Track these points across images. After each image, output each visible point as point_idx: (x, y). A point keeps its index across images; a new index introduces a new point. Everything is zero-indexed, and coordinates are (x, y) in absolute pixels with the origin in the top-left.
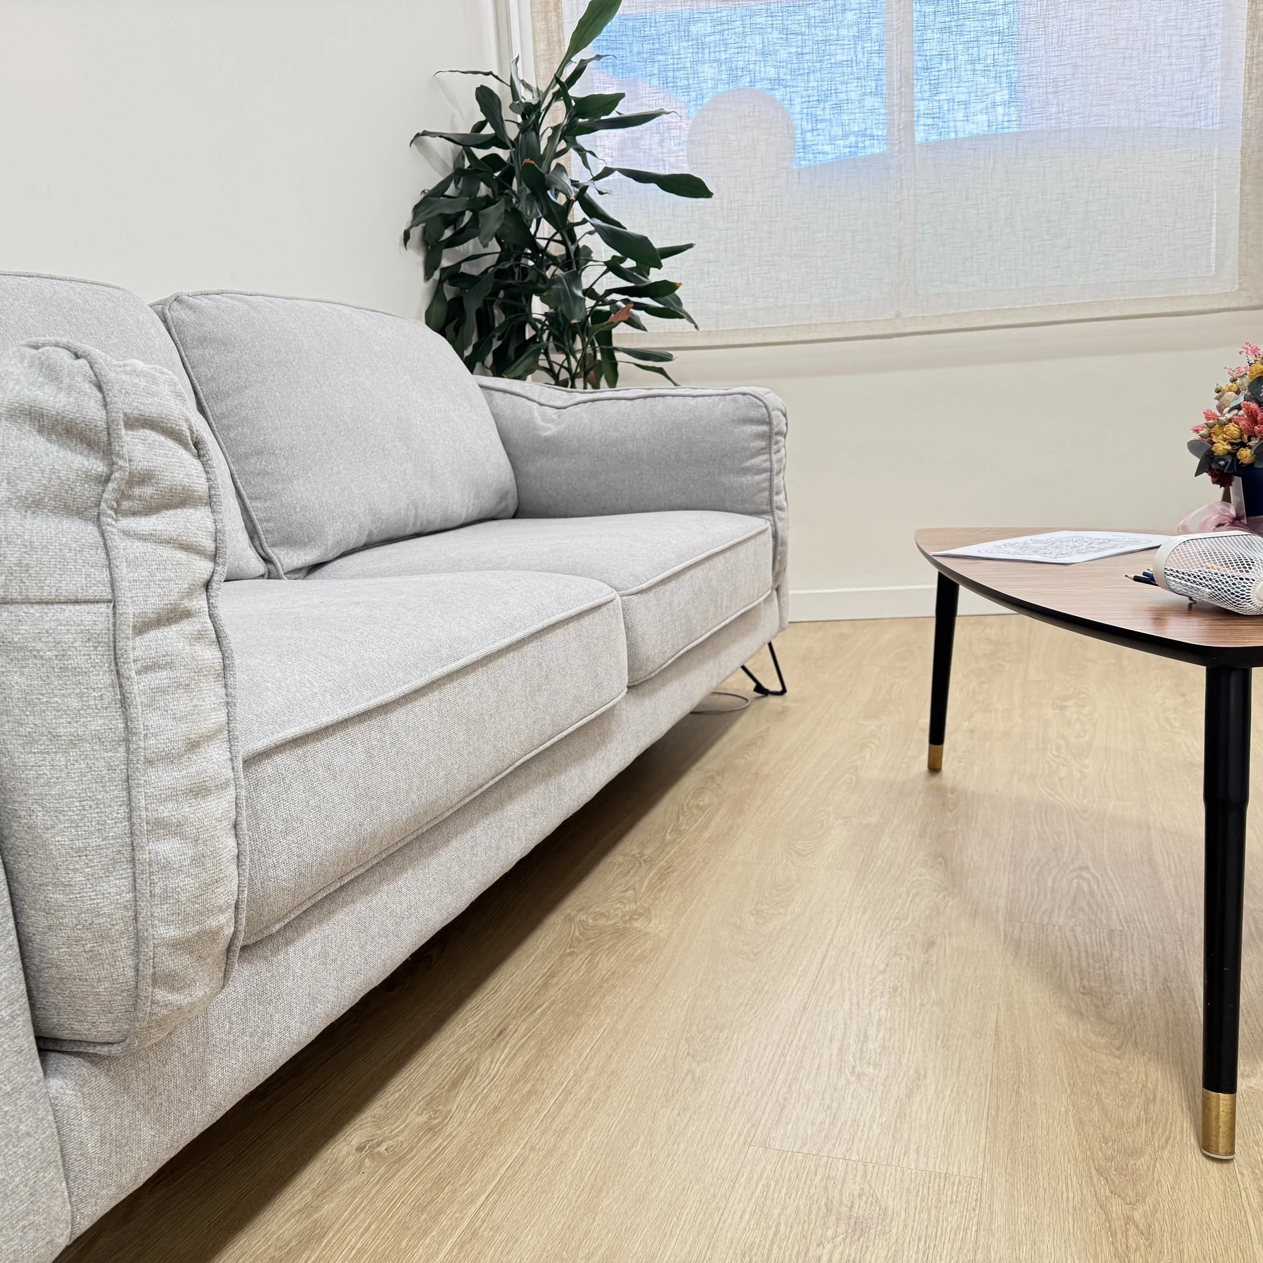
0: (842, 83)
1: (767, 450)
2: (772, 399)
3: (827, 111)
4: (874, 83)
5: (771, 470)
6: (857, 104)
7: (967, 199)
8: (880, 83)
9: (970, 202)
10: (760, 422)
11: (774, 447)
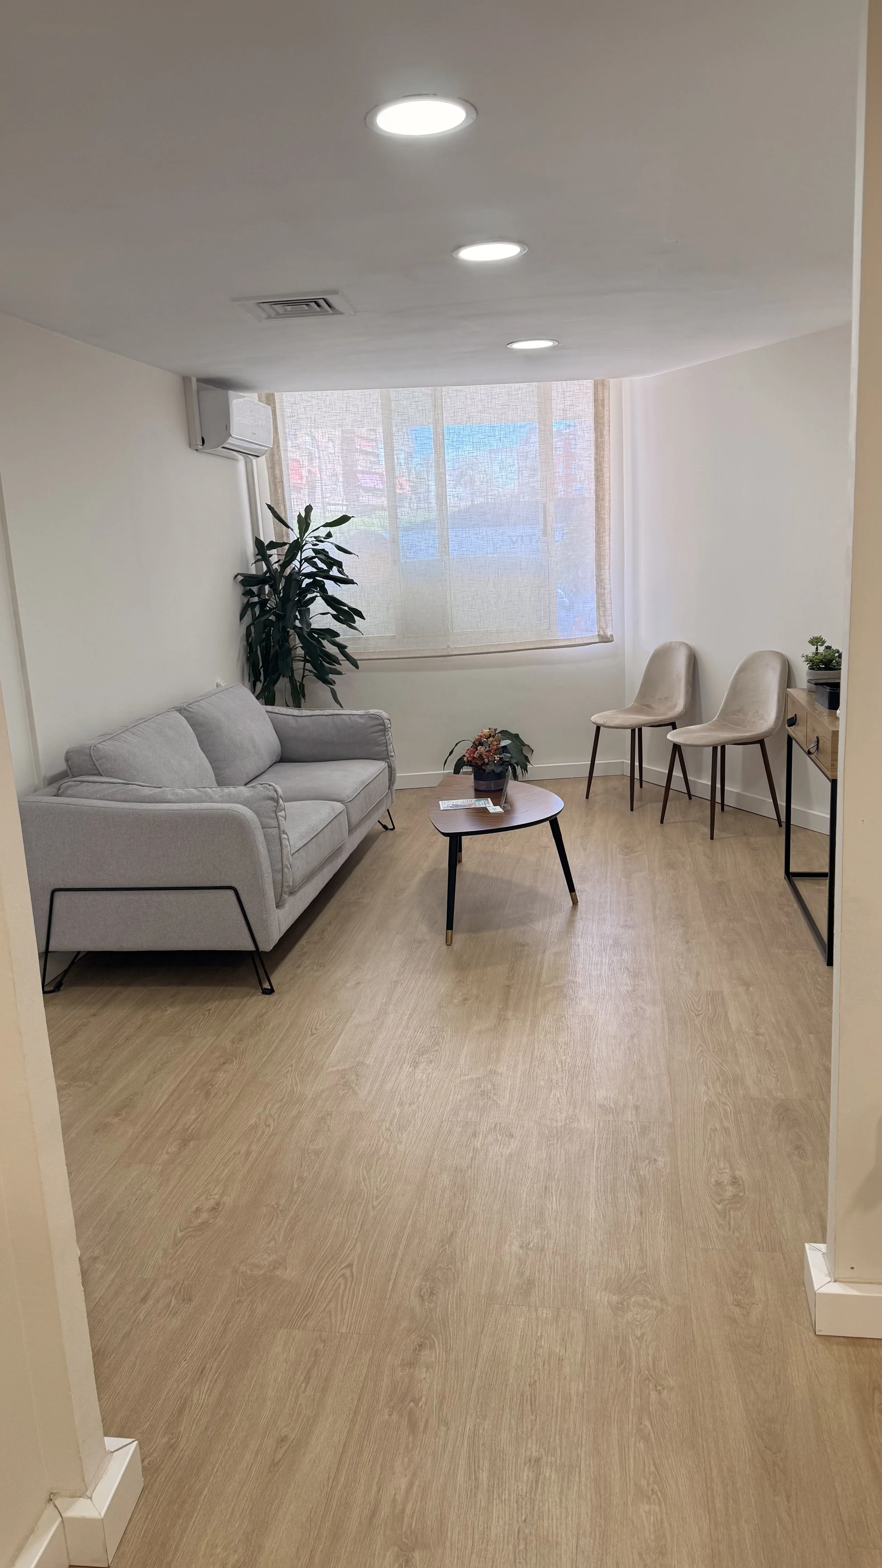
0: (418, 542)
1: (384, 735)
2: (384, 714)
3: (412, 554)
4: (432, 542)
5: (386, 743)
6: (425, 551)
7: (477, 595)
8: (435, 542)
9: (478, 596)
10: (380, 725)
11: (387, 734)
